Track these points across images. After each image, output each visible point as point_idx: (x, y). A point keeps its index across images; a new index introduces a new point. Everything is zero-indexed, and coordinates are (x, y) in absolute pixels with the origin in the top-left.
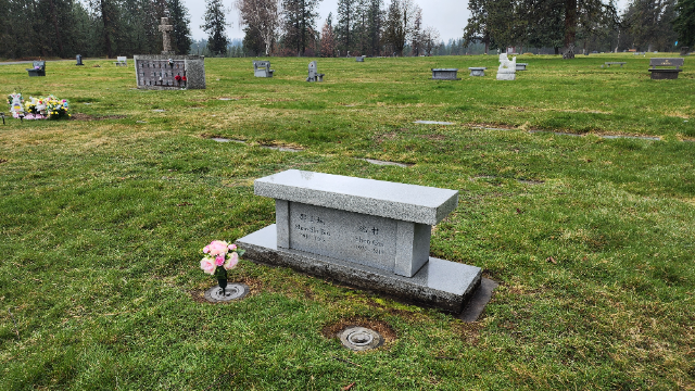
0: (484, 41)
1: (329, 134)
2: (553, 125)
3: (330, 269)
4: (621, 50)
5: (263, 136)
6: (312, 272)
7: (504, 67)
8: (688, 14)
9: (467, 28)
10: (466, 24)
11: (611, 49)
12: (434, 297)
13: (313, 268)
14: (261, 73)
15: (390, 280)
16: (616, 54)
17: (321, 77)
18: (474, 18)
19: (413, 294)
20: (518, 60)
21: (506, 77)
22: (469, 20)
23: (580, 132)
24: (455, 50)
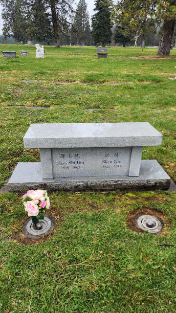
0: (14, 37)
2: (89, 80)
3: (89, 184)
4: (73, 44)
7: (39, 51)
8: (96, 29)
9: (4, 29)
10: (3, 27)
11: (69, 44)
12: (156, 183)
15: (128, 181)
16: (70, 46)
18: (6, 24)
20: (44, 48)
21: (41, 56)
22: (4, 25)
23: (101, 83)
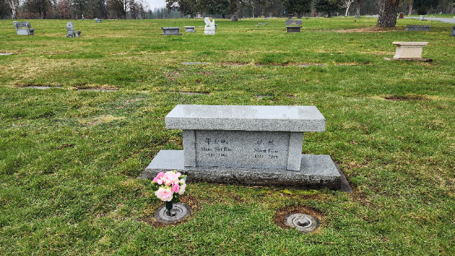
0: (180, 9)
1: (130, 76)
2: (268, 61)
3: (237, 175)
4: (256, 16)
5: (75, 81)
6: (222, 181)
7: (208, 26)
11: (251, 16)
12: (322, 181)
13: (222, 178)
14: (23, 32)
17: (79, 33)
19: (306, 181)
20: (216, 22)
21: (210, 33)
23: (283, 64)
24: (161, 15)
